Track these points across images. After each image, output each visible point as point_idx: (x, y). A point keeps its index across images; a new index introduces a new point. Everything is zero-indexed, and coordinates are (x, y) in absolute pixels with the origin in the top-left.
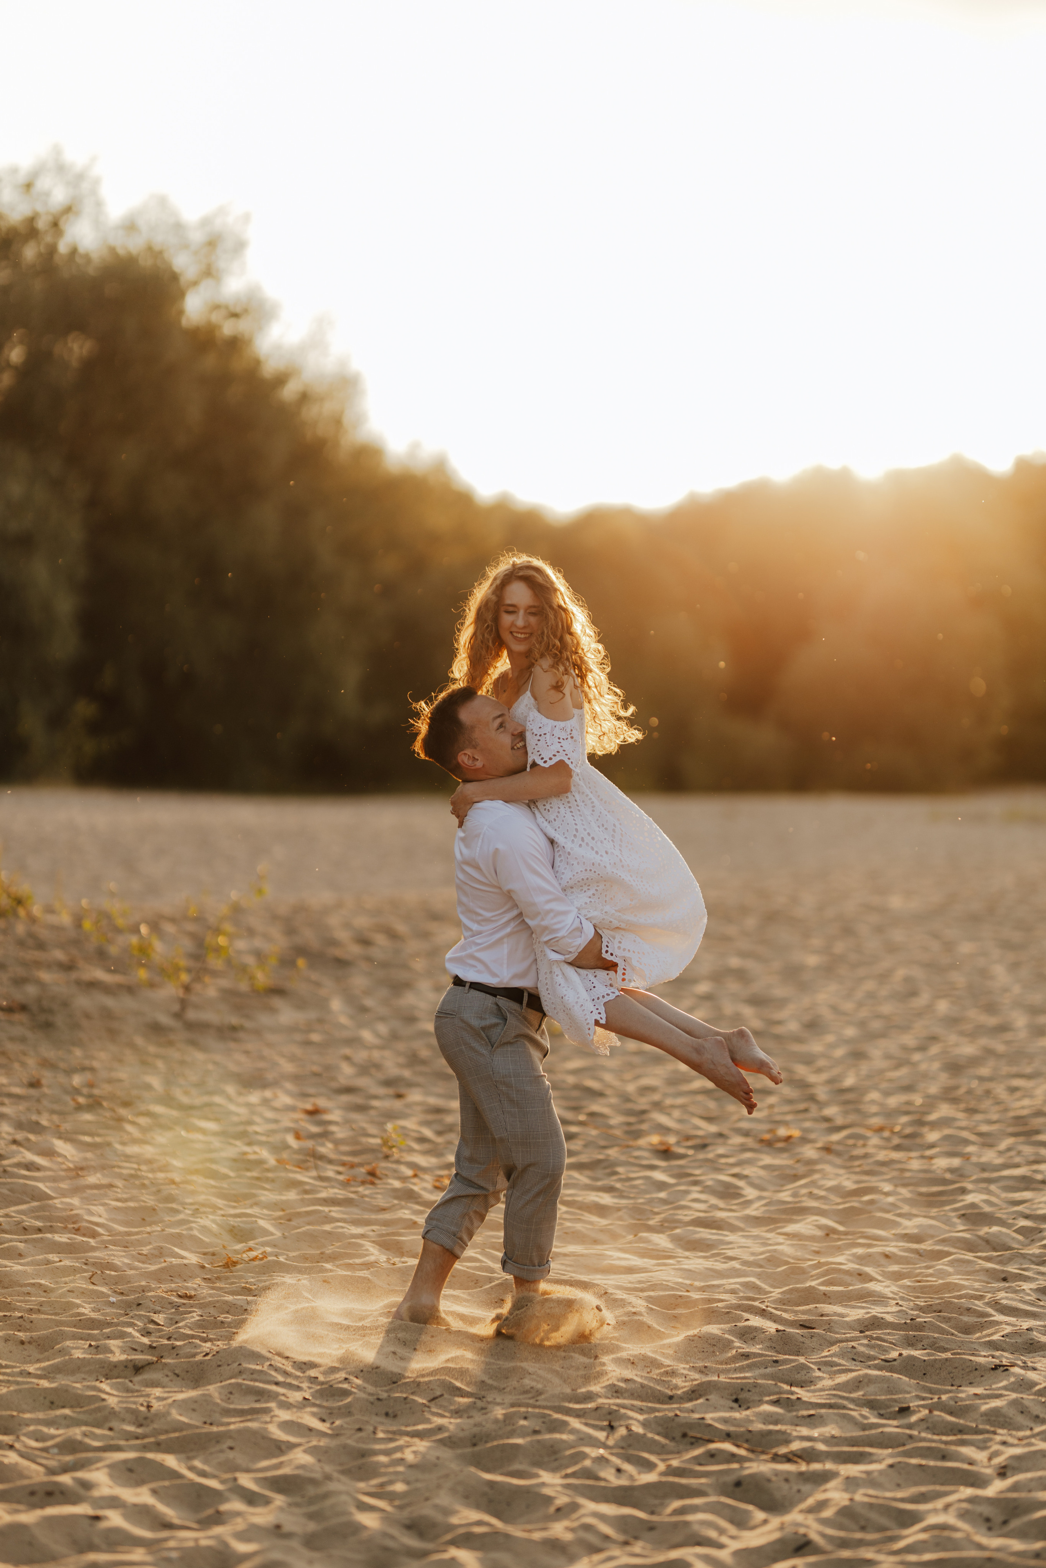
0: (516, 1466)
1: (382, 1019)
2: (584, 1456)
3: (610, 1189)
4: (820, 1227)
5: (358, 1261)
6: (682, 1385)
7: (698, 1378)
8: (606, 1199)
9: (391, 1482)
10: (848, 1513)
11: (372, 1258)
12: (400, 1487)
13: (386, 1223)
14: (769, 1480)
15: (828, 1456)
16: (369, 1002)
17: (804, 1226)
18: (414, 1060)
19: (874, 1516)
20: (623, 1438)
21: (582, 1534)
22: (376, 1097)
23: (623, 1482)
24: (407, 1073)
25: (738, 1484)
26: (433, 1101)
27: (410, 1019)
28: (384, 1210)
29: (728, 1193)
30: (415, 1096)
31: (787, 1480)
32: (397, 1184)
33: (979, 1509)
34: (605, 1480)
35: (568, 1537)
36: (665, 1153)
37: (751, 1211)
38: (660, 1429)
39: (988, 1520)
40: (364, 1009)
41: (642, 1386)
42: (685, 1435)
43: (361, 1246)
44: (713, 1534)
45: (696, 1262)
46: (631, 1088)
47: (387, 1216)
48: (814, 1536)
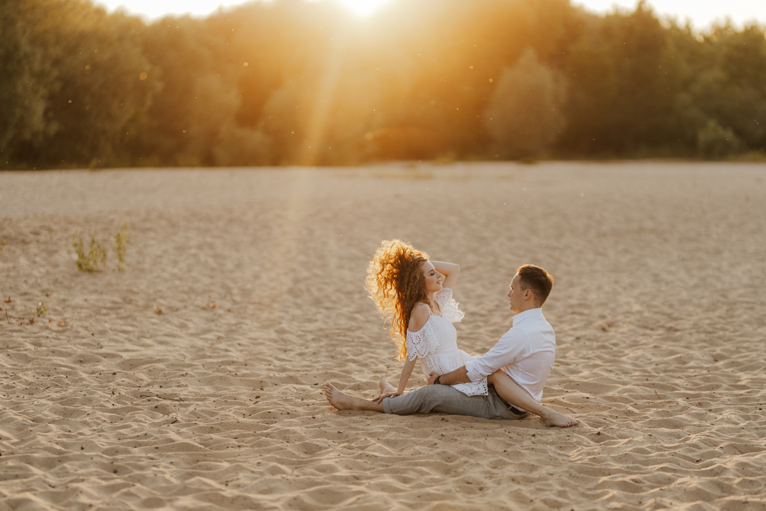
0: (76, 405)
1: (43, 266)
2: (101, 401)
3: (132, 325)
4: (215, 336)
5: (22, 349)
6: (145, 383)
7: (150, 381)
8: (130, 328)
9: (28, 410)
10: (193, 413)
11: (28, 348)
12: (31, 411)
13: (36, 337)
14: (168, 406)
15: (192, 399)
16: (37, 259)
17: (209, 336)
18: (56, 282)
19: (203, 414)
20: (117, 397)
21: (95, 420)
22: (38, 296)
23: (115, 407)
24: (52, 287)
25: (156, 407)
26: (62, 297)
27: (56, 266)
28: (35, 333)
29: (183, 326)
30: (55, 295)
31: (175, 406)
32: (41, 324)
33: (241, 411)
34: (108, 407)
35: (90, 421)
36: (159, 312)
37: (190, 331)
38: (132, 394)
39: (244, 415)
40: (35, 262)
41: (129, 383)
42: (141, 396)
43: (23, 344)
44: (143, 420)
45: (162, 348)
46: (151, 291)
47: (36, 335)
48: (178, 419)
